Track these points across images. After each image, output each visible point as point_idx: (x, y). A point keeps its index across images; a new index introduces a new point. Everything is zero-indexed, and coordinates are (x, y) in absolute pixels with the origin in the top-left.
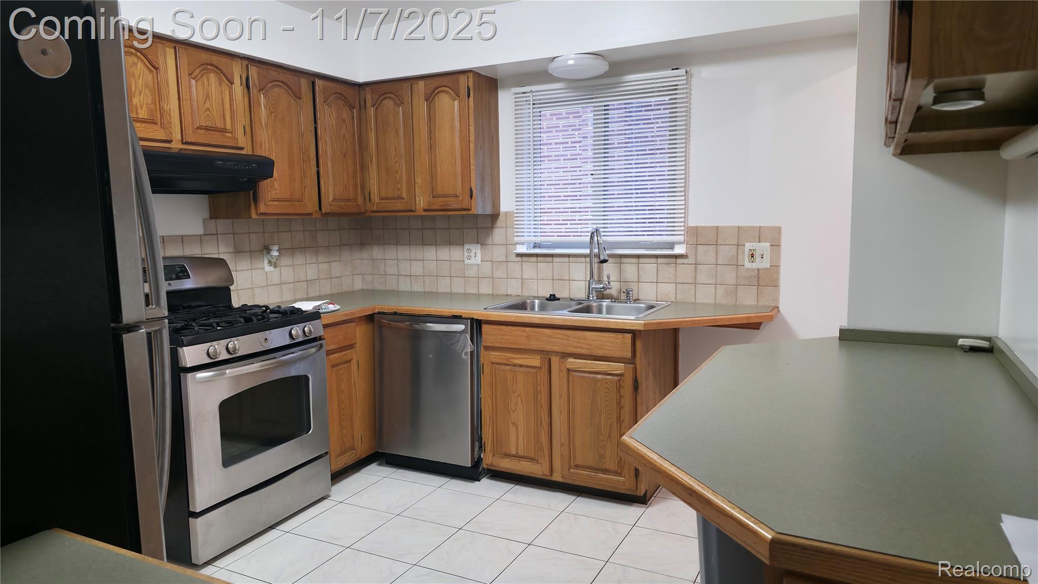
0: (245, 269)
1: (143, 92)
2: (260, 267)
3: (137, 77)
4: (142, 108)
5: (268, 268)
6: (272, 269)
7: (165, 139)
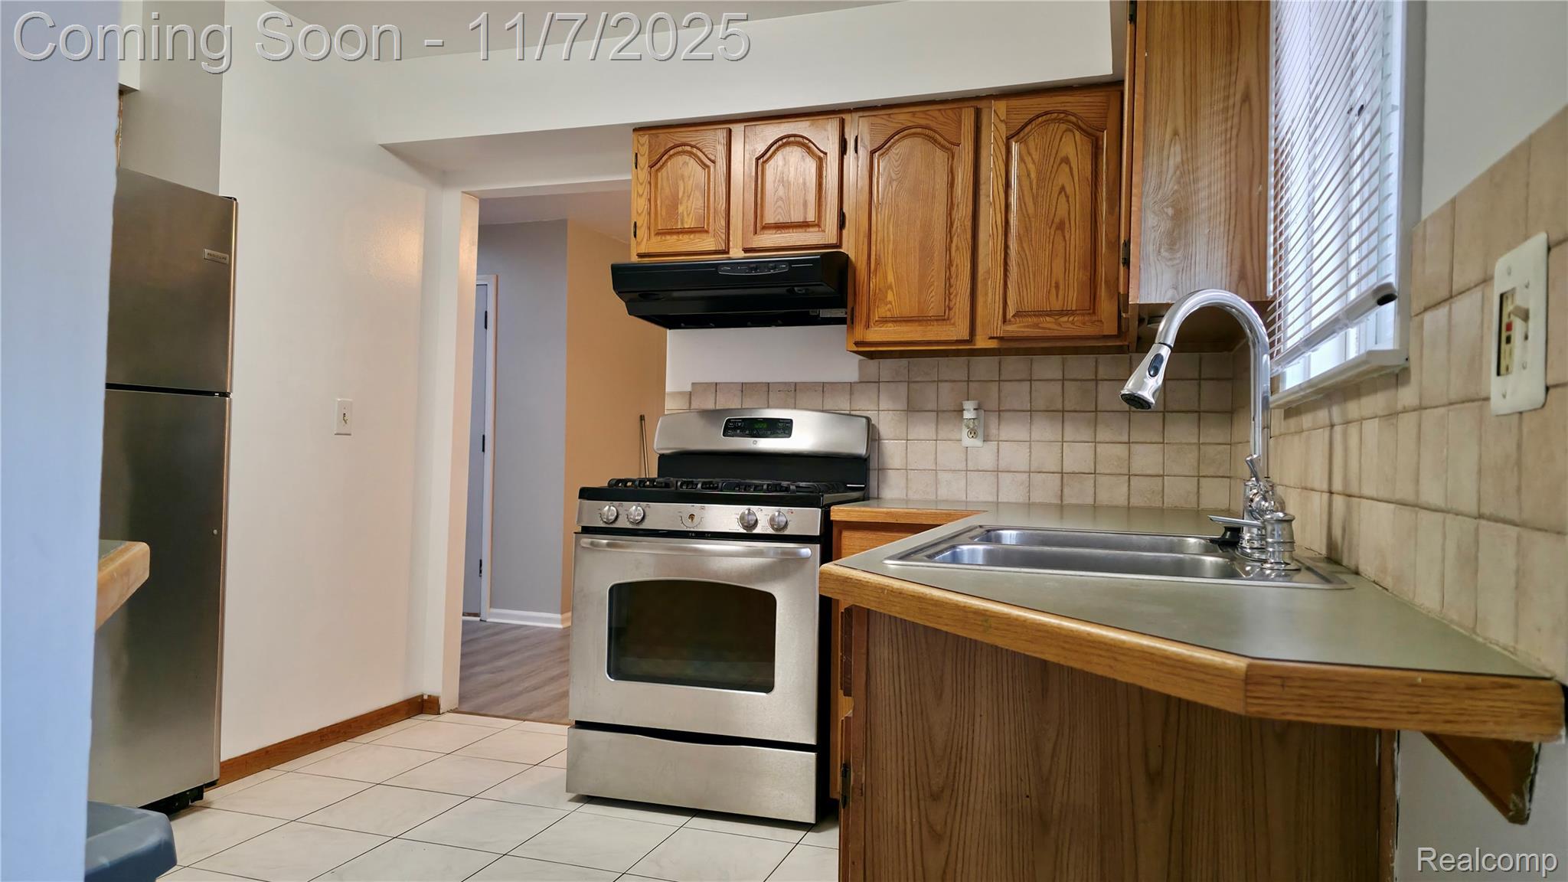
0: (922, 437)
1: (692, 196)
2: (953, 438)
3: (686, 180)
4: (688, 215)
5: (968, 441)
6: (977, 442)
7: (714, 249)
